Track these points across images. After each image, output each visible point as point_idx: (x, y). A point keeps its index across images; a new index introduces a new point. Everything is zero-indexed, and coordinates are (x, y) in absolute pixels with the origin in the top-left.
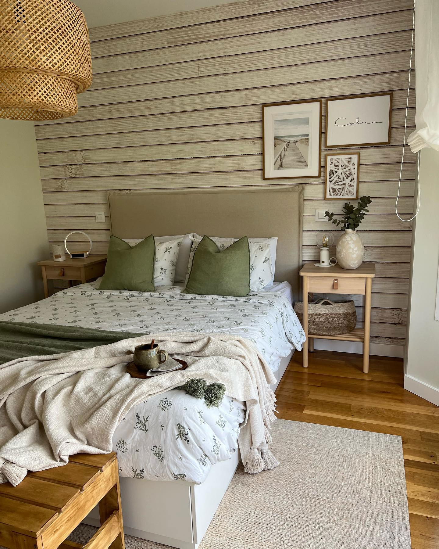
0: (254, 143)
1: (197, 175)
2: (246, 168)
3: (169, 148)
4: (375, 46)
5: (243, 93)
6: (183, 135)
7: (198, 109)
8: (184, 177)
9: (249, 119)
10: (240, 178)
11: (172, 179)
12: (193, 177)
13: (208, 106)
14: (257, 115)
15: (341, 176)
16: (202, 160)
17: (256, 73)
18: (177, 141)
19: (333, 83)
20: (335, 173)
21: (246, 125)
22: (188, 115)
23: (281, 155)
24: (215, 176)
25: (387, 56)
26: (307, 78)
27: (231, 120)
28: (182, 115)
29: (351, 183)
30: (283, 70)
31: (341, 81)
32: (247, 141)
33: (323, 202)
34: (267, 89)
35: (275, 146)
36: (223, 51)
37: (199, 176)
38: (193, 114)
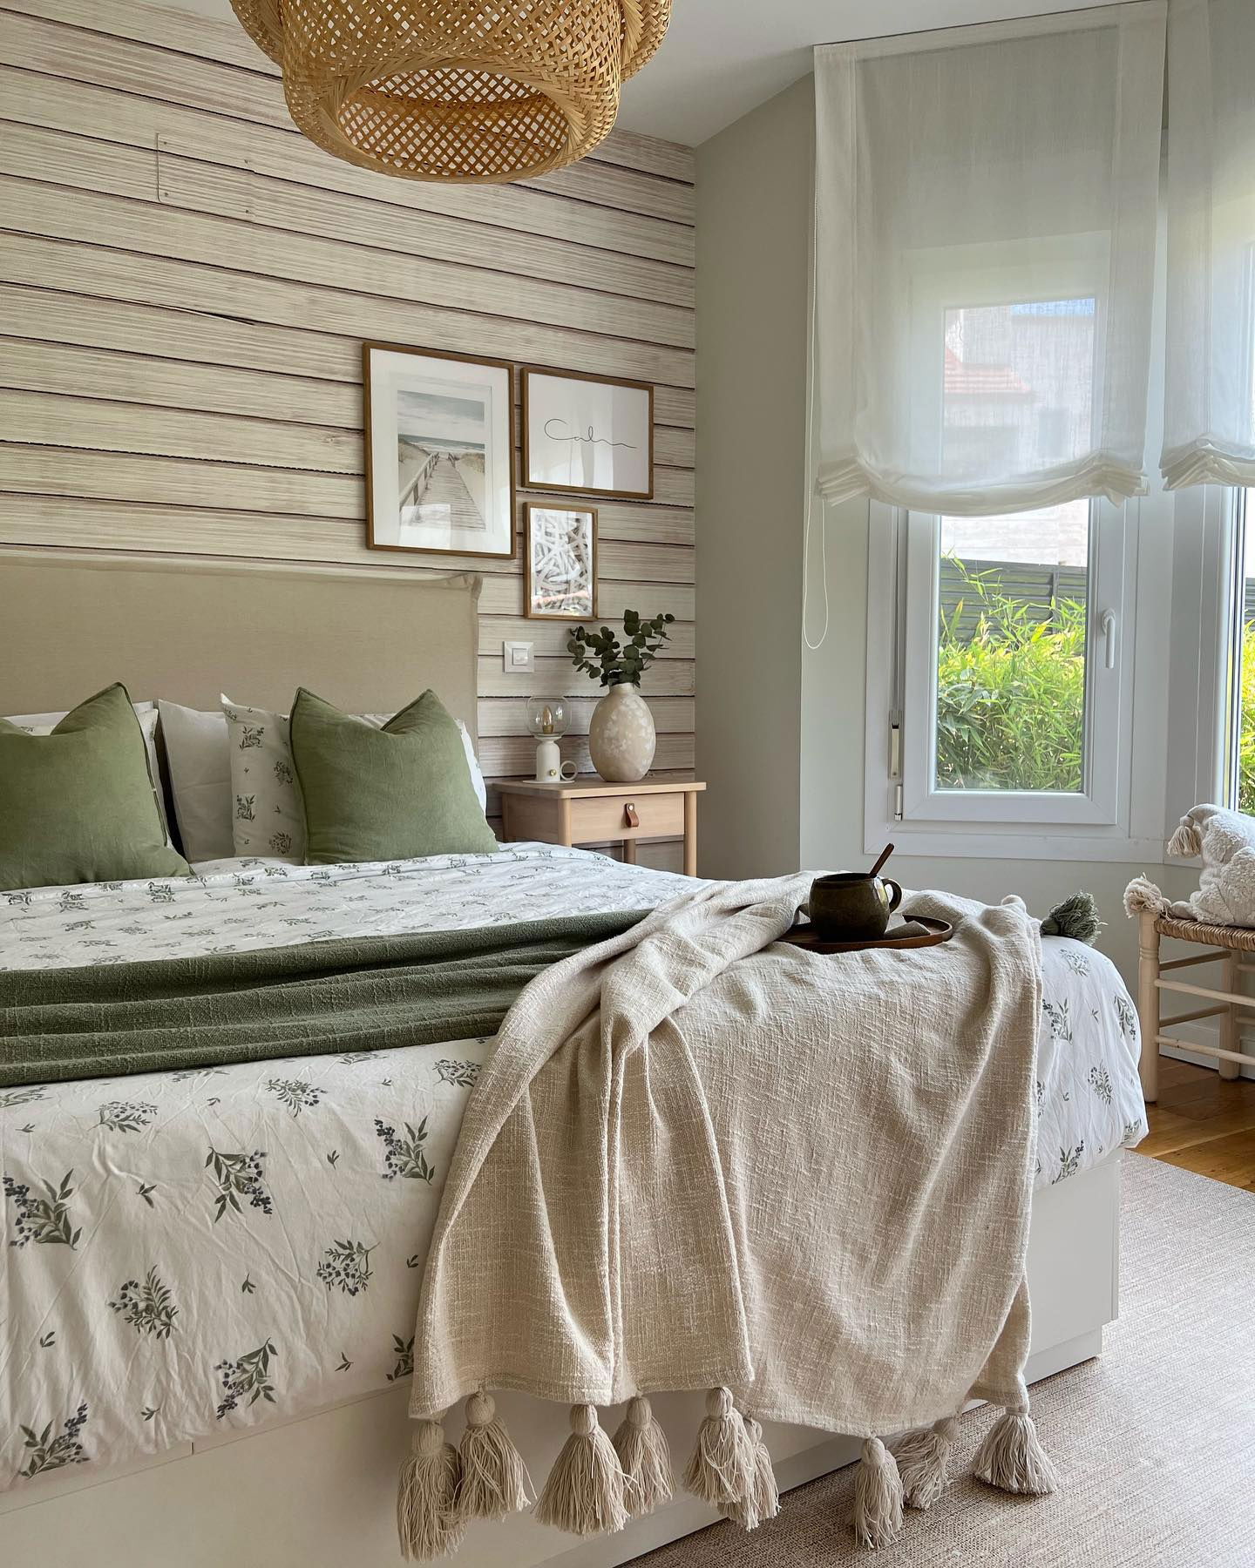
0: (338, 442)
1: (144, 512)
2: (313, 510)
3: (36, 405)
4: (612, 275)
5: (303, 294)
6: (93, 372)
7: (155, 302)
8: (96, 512)
9: (321, 371)
10: (292, 535)
11: (44, 513)
12: (128, 514)
13: (190, 302)
14: (345, 364)
15: (560, 562)
16: (163, 463)
17: (339, 248)
18: (71, 387)
19: (532, 331)
20: (546, 551)
21: (313, 386)
22: (115, 311)
23: (415, 488)
24: (210, 522)
25: (634, 305)
26: (472, 302)
27: (264, 360)
28: (92, 307)
29: (582, 581)
30: (413, 263)
31: (550, 333)
32: (315, 431)
33: (521, 623)
34: (371, 302)
35: (401, 461)
36: (245, 155)
37: (153, 516)
38: (135, 313)
